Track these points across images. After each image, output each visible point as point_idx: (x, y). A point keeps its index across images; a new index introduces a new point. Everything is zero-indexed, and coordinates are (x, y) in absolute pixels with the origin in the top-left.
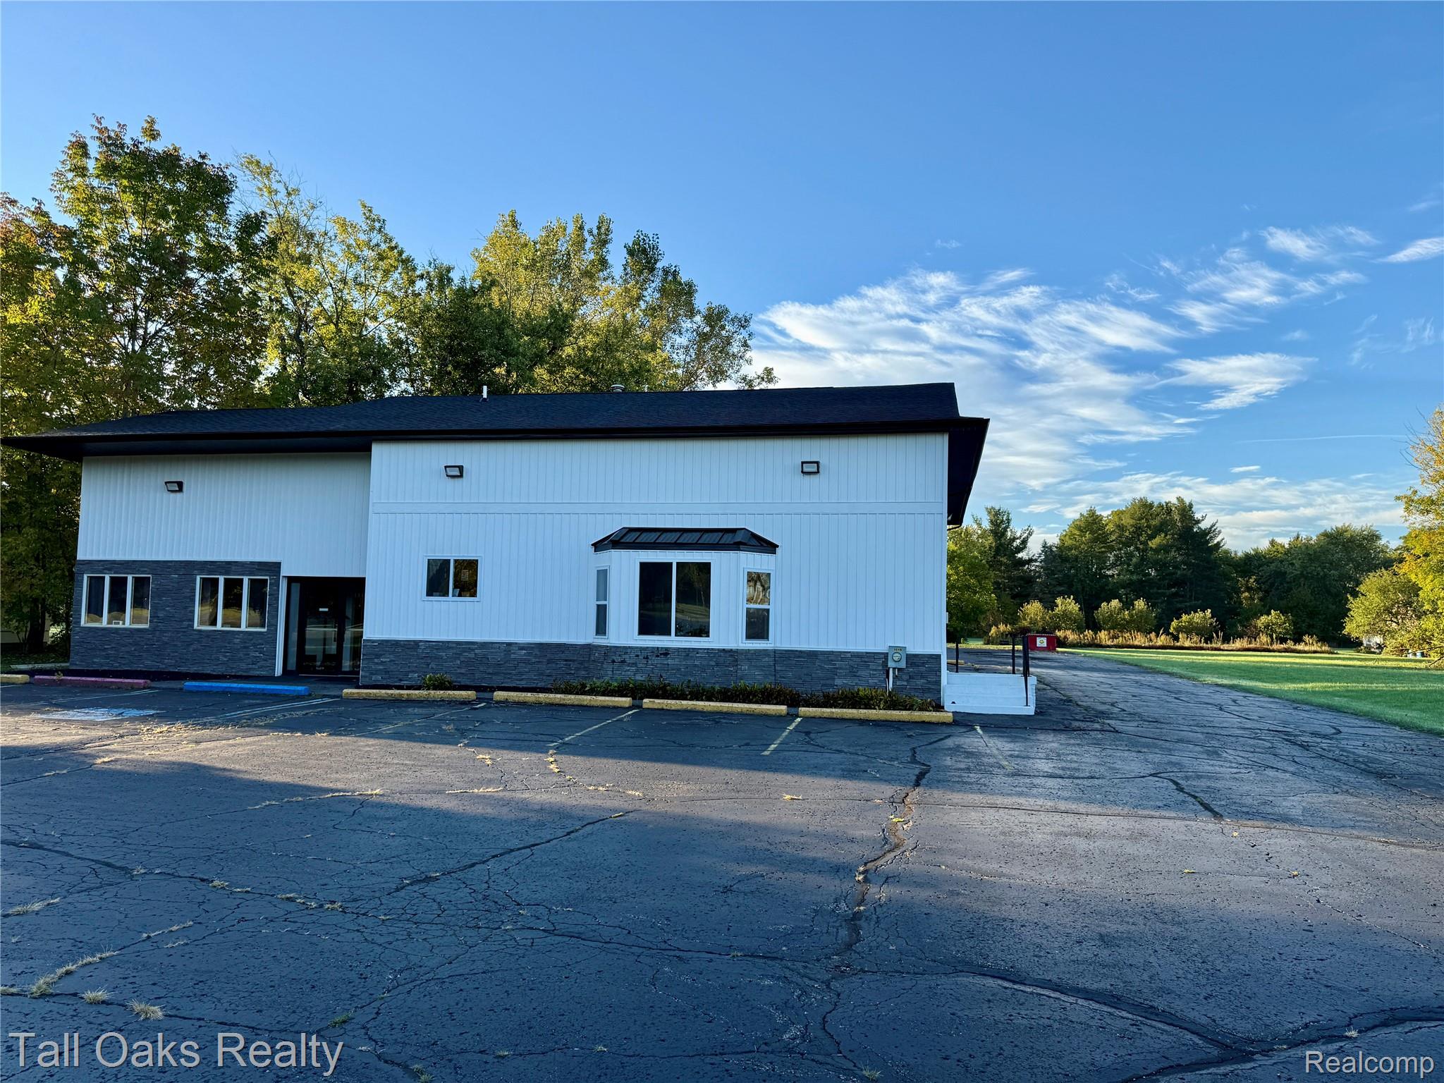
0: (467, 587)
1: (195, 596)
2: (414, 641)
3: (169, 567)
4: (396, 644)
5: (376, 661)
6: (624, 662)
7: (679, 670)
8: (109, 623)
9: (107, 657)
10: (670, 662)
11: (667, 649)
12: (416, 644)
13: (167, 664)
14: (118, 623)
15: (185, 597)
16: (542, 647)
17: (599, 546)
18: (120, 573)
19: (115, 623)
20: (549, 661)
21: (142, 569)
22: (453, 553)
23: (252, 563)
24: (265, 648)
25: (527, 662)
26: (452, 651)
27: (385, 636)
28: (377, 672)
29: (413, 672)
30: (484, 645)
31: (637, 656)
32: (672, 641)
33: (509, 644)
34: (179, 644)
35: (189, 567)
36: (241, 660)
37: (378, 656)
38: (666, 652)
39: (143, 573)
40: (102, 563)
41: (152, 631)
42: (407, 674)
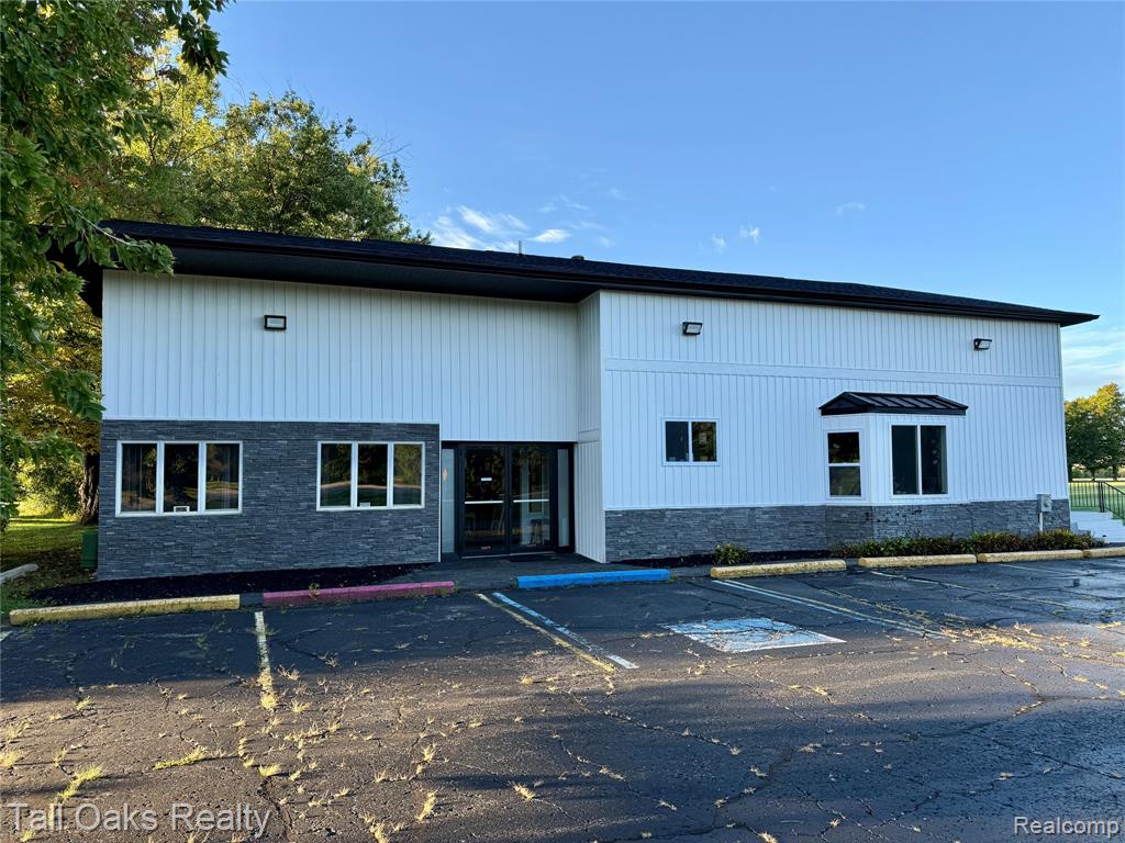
0: (707, 452)
1: (316, 468)
2: (660, 510)
3: (274, 430)
4: (642, 514)
5: (622, 534)
6: (887, 521)
7: (930, 525)
8: (168, 508)
9: (171, 558)
10: (923, 518)
11: (919, 506)
12: (662, 512)
13: (276, 561)
14: (185, 510)
15: (302, 470)
16: (784, 510)
17: (828, 410)
18: (188, 439)
19: (178, 510)
20: (791, 524)
21: (228, 433)
22: (690, 417)
23: (399, 425)
24: (424, 528)
25: (769, 526)
26: (699, 519)
27: (627, 506)
28: (623, 546)
29: (662, 543)
30: (729, 511)
31: (898, 515)
32: (921, 499)
33: (752, 509)
34: (295, 532)
35: (304, 431)
36: (391, 546)
37: (622, 528)
38: (918, 510)
39: (228, 438)
40: (153, 424)
41: (247, 517)
42: (655, 546)
